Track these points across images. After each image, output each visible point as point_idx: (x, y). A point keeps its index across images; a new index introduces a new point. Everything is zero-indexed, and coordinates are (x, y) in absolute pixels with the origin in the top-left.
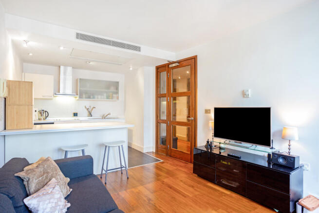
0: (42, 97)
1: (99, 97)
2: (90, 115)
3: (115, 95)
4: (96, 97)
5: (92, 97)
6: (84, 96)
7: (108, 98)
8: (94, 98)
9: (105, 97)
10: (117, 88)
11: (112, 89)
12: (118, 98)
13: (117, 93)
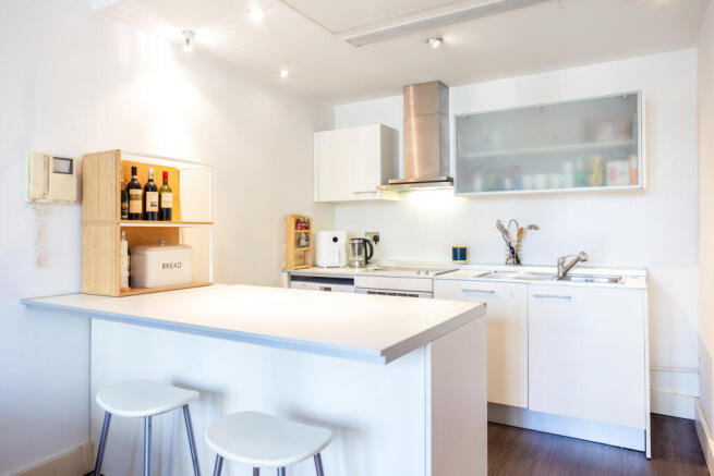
0: (355, 198)
1: (540, 179)
2: (515, 257)
3: (619, 166)
4: (527, 179)
5: (508, 182)
6: (478, 182)
7: (582, 181)
8: (517, 186)
9: (569, 177)
10: (630, 130)
11: (608, 138)
12: (634, 179)
13: (630, 152)
